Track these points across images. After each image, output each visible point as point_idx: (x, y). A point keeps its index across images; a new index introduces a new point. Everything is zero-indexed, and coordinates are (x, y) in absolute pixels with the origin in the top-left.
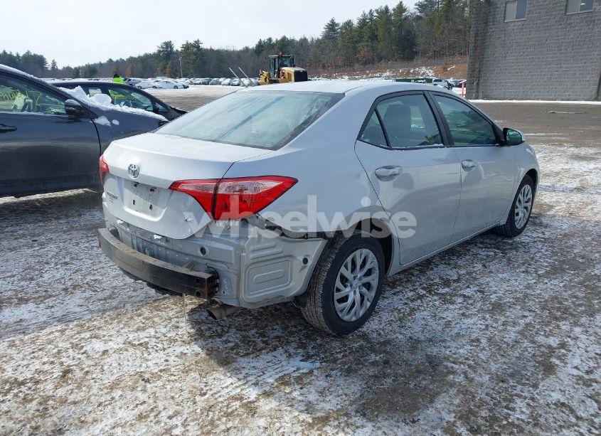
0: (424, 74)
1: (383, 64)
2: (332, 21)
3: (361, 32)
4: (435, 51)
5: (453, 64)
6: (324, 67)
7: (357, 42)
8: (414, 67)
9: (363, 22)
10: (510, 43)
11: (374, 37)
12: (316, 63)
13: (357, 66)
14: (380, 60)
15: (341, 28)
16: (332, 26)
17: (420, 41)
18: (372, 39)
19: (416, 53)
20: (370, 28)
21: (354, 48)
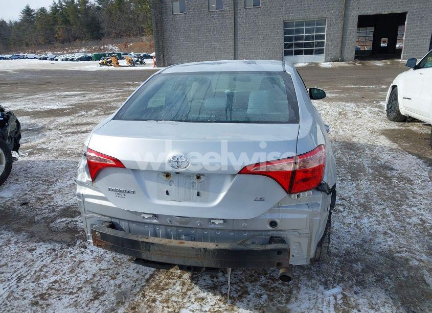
0: (111, 50)
1: (78, 42)
2: (28, 7)
3: (54, 17)
4: (116, 33)
5: (131, 42)
6: (27, 45)
7: (53, 25)
8: (103, 45)
9: (55, 9)
10: (179, 28)
11: (66, 22)
12: (19, 42)
13: (57, 44)
14: (75, 39)
15: (36, 14)
16: (28, 12)
17: (104, 25)
18: (66, 24)
19: (103, 34)
20: (62, 14)
21: (51, 29)
